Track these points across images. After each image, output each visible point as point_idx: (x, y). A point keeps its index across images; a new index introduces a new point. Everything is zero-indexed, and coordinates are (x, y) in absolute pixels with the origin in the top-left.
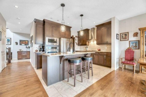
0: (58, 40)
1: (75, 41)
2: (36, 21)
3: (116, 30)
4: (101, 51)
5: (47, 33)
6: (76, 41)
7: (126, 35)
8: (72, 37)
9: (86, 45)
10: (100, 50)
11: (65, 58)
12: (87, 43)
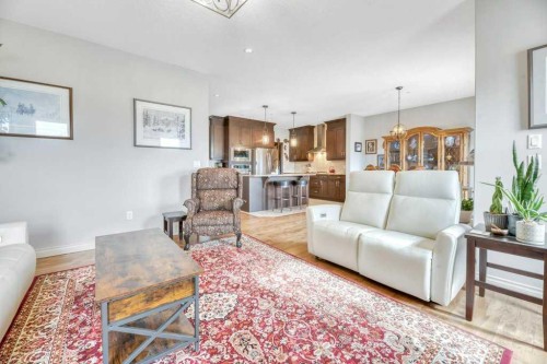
0: (250, 151)
1: (284, 151)
2: (212, 120)
3: (354, 134)
4: (337, 173)
5: (232, 139)
6: (286, 152)
7: (373, 144)
8: (276, 144)
9: (306, 160)
10: (333, 171)
11: (269, 180)
12: (309, 155)
